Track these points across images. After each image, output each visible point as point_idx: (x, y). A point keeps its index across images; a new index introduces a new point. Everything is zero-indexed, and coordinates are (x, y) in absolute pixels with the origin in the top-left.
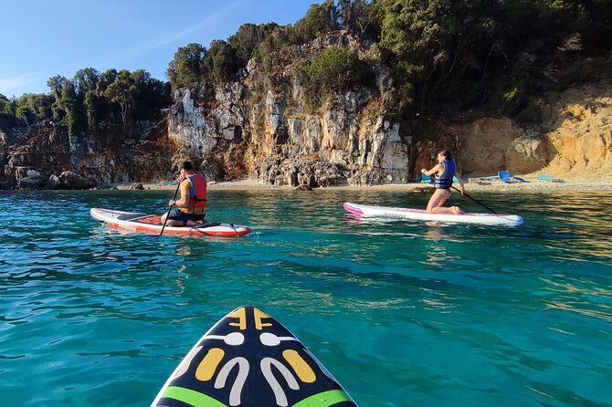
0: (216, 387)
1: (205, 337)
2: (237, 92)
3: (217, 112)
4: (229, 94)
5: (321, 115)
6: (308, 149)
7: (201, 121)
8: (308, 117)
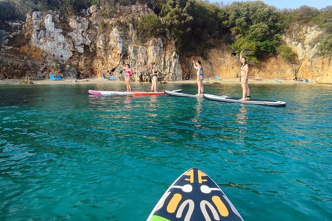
0: (177, 217)
1: (172, 186)
2: (86, 24)
3: (73, 34)
4: (80, 24)
5: (147, 47)
6: (141, 63)
7: (62, 39)
8: (140, 47)
